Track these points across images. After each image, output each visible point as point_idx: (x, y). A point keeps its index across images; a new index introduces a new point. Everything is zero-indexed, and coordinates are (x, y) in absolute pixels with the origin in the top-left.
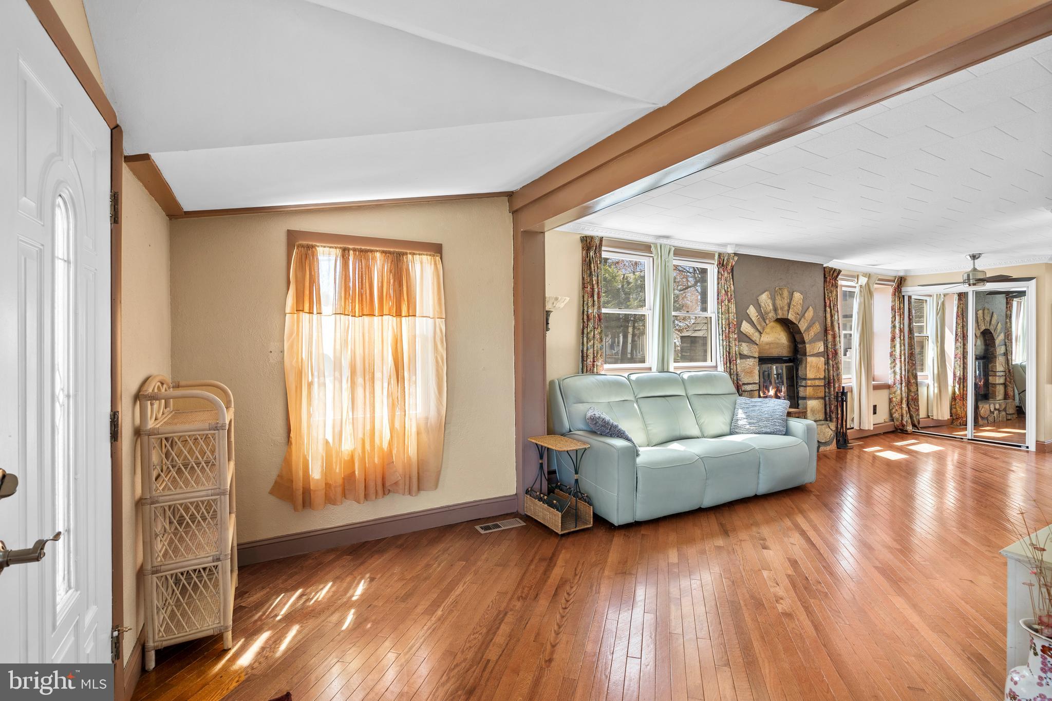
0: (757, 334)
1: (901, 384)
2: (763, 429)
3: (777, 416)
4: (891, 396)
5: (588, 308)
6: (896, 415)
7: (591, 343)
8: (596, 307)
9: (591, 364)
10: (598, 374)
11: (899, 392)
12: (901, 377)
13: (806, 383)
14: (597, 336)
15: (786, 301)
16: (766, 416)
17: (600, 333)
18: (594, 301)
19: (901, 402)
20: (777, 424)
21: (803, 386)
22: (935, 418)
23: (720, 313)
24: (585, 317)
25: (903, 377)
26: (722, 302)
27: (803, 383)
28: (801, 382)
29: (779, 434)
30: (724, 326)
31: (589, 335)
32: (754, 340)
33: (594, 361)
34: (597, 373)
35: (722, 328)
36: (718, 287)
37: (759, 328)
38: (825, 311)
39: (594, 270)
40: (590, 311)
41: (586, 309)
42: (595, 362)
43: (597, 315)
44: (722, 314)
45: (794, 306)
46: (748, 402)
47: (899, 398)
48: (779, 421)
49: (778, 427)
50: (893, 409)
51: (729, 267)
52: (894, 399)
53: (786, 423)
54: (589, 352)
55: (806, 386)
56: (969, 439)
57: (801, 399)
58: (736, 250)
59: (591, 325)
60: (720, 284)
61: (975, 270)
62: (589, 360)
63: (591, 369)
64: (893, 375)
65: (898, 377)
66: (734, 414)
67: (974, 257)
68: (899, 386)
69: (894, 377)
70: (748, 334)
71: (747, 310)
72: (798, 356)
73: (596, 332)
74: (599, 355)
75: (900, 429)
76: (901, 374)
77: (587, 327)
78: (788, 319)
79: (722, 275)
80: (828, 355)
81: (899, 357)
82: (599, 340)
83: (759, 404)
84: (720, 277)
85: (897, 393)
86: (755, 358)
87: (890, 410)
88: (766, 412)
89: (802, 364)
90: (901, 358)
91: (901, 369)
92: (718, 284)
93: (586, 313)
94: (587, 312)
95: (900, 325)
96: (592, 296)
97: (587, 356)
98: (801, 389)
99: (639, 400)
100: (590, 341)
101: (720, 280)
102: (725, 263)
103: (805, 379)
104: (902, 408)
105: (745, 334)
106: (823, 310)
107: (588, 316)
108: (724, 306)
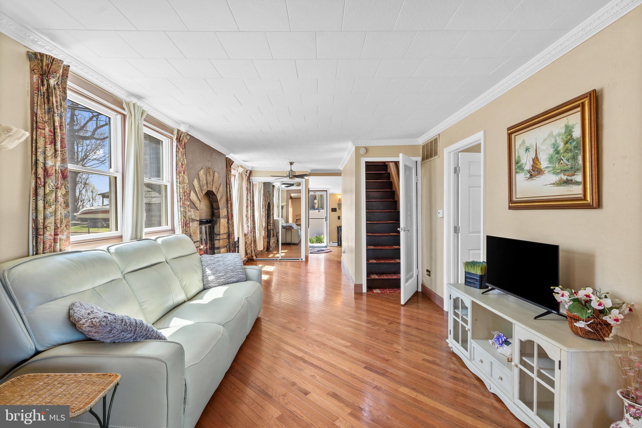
0: (198, 202)
1: (251, 233)
2: (231, 279)
3: (239, 267)
4: (246, 240)
5: (45, 158)
6: (249, 251)
7: (50, 210)
8: (59, 159)
9: (52, 238)
10: (62, 252)
11: (250, 237)
12: (251, 229)
13: (220, 238)
14: (61, 200)
15: (212, 178)
16: (231, 268)
17: (65, 196)
18: (56, 151)
19: (251, 243)
20: (240, 273)
21: (218, 240)
22: (258, 250)
23: (178, 182)
24: (40, 171)
25: (252, 229)
26: (180, 172)
27: (218, 237)
28: (216, 237)
29: (242, 281)
30: (181, 194)
31: (48, 198)
32: (197, 206)
33: (56, 234)
34: (60, 250)
35: (180, 196)
36: (176, 159)
37: (199, 197)
38: (227, 187)
39: (57, 106)
40: (50, 163)
41: (41, 159)
42: (58, 235)
43: (60, 171)
44: (180, 183)
45: (215, 182)
46: (212, 258)
47: (250, 241)
48: (241, 270)
49: (241, 276)
50: (247, 248)
51: (183, 144)
52: (248, 242)
53: (245, 271)
54: (47, 222)
55: (219, 240)
56: (280, 259)
57: (216, 249)
58: (188, 130)
59: (51, 183)
60: (178, 157)
61: (291, 170)
62: (47, 234)
63: (51, 246)
64: (247, 228)
65: (250, 229)
66: (204, 272)
67: (291, 164)
68: (250, 234)
69: (248, 229)
70: (193, 202)
71: (193, 182)
72: (214, 218)
73: (59, 194)
74: (64, 225)
75: (251, 259)
76: (251, 227)
77: (44, 186)
78: (212, 191)
79: (179, 149)
80: (228, 217)
81: (250, 217)
82: (63, 204)
83: (221, 259)
84: (178, 150)
85: (249, 238)
86: (197, 221)
87: (246, 249)
88: (230, 265)
89: (216, 224)
90: (251, 218)
91: (251, 224)
92: (177, 156)
93: (41, 165)
94: (45, 164)
95: (250, 199)
96: (54, 142)
97: (45, 227)
98: (216, 242)
99: (126, 276)
100: (50, 206)
101: (177, 153)
102: (181, 139)
103: (219, 235)
104: (251, 247)
105: (192, 202)
106: (226, 186)
107: (45, 170)
108: (181, 177)
